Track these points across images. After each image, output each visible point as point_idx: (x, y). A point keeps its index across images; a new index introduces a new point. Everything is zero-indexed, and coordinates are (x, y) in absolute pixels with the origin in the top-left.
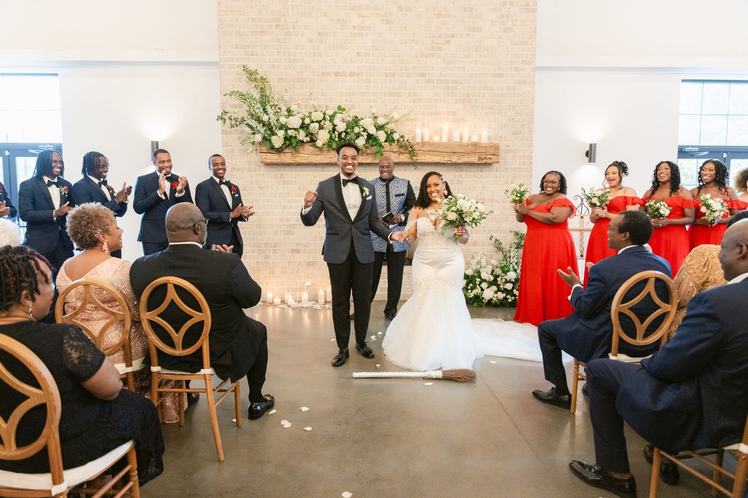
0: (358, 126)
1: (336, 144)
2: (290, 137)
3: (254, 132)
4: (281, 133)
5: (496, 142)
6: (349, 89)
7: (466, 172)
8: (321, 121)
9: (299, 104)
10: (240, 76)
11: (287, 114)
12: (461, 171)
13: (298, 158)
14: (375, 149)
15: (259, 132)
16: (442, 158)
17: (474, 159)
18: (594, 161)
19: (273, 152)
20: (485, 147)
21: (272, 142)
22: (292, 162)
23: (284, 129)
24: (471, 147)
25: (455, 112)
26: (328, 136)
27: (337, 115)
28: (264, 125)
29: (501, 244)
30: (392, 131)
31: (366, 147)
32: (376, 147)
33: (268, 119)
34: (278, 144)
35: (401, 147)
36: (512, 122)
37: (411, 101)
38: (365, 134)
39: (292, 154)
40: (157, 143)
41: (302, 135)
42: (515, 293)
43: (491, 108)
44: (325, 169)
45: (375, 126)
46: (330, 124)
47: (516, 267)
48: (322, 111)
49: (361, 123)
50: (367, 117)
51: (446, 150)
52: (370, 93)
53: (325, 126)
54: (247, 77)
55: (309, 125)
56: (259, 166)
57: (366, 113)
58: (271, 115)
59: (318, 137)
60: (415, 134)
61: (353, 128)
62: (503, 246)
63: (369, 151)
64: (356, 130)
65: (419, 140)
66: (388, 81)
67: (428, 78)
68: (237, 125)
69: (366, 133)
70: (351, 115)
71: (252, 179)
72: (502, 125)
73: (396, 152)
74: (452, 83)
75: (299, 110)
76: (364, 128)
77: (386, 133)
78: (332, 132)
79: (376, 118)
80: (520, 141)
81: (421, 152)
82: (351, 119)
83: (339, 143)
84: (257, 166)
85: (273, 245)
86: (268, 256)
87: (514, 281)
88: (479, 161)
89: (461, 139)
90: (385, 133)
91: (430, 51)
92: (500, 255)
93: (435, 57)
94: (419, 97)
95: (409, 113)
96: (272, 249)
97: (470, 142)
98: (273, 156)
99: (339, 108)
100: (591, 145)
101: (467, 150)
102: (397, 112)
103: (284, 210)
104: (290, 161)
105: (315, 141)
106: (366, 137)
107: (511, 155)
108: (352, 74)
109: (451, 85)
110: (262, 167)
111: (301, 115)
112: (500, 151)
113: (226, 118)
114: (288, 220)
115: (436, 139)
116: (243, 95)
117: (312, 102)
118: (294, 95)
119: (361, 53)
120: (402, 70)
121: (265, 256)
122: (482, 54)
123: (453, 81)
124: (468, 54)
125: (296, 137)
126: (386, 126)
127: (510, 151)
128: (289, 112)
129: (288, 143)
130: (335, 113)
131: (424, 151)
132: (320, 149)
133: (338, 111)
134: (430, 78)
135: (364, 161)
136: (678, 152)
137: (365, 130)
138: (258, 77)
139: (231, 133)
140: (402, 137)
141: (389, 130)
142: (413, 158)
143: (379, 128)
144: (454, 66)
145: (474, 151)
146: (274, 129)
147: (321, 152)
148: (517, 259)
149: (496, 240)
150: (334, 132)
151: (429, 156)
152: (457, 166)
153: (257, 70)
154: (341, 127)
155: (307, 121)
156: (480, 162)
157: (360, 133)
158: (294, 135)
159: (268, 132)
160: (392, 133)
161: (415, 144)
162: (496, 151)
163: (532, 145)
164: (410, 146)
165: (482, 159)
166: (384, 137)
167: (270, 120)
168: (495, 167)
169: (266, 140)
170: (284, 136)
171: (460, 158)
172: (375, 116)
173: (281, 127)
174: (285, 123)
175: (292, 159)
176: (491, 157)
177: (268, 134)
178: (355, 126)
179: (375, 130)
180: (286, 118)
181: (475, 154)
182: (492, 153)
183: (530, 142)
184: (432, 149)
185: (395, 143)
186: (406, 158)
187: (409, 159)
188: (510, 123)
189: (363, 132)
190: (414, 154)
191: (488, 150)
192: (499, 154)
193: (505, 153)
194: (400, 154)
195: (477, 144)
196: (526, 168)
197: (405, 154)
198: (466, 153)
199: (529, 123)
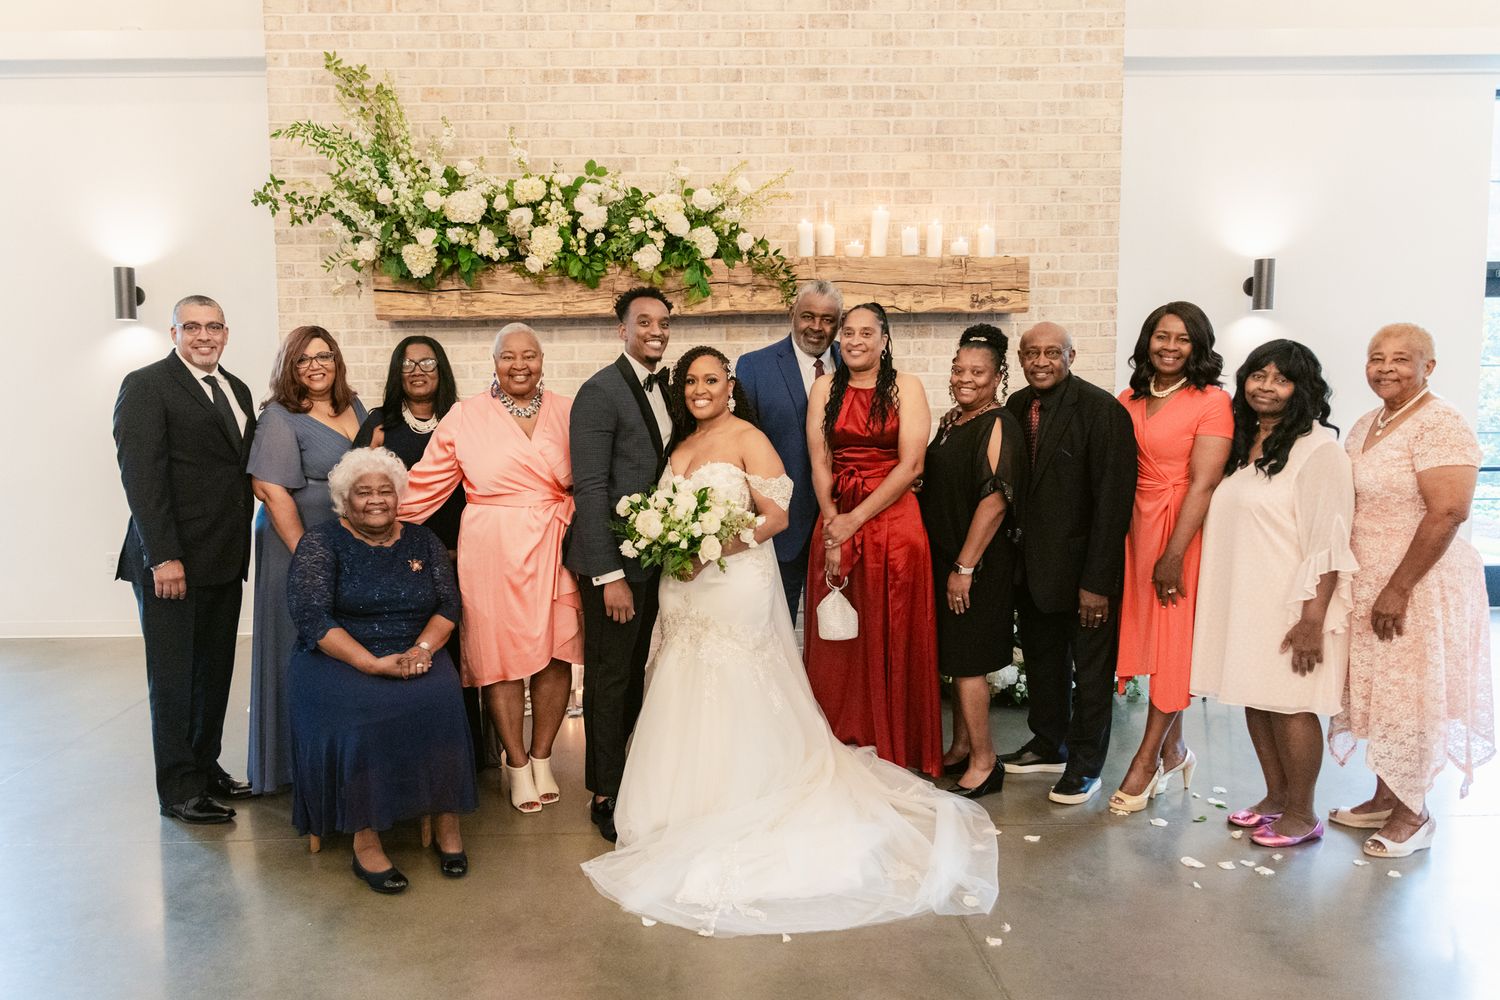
0: (639, 216)
1: (580, 265)
2: (452, 245)
3: (359, 234)
4: (426, 236)
5: (1017, 255)
6: (617, 118)
7: (936, 336)
8: (540, 203)
9: (482, 159)
10: (319, 86)
11: (446, 185)
12: (922, 334)
13: (477, 304)
14: (687, 276)
15: (370, 235)
17: (959, 301)
19: (409, 288)
20: (990, 269)
21: (406, 261)
22: (463, 315)
23: (437, 225)
24: (948, 270)
25: (905, 176)
26: (558, 243)
27: (585, 186)
28: (380, 216)
30: (734, 228)
31: (663, 273)
32: (688, 271)
33: (392, 196)
34: (419, 268)
35: (757, 271)
36: (1062, 200)
37: (786, 147)
38: (659, 236)
39: (462, 294)
40: (130, 272)
41: (487, 243)
43: (1004, 164)
44: (556, 334)
45: (687, 215)
46: (563, 209)
48: (542, 178)
49: (649, 206)
50: (667, 190)
51: (884, 279)
52: (675, 125)
53: (549, 217)
54: (338, 86)
55: (506, 212)
56: (376, 327)
57: (663, 181)
58: (403, 190)
59: (531, 248)
60: (798, 237)
61: (627, 221)
63: (671, 283)
64: (636, 225)
65: (807, 251)
66: (722, 93)
67: (829, 83)
68: (310, 218)
69: (661, 233)
70: (622, 187)
71: (359, 364)
72: (1033, 210)
73: (744, 285)
74: (897, 97)
75: (480, 175)
76: (656, 219)
77: (717, 233)
78: (567, 233)
79: (689, 192)
80: (1082, 251)
82: (620, 197)
83: (587, 262)
84: (371, 327)
88: (973, 306)
89: (923, 247)
90: (714, 234)
91: (837, 9)
93: (850, 25)
94: (807, 136)
95: (780, 180)
97: (947, 256)
98: (411, 300)
99: (591, 166)
100: (1261, 263)
101: (941, 278)
102: (749, 177)
104: (456, 314)
105: (522, 258)
106: (663, 244)
107: (1058, 289)
108: (624, 76)
109: (892, 101)
110: (385, 331)
111: (485, 188)
112: (1030, 280)
113: (280, 196)
115: (855, 248)
116: (325, 136)
117: (515, 153)
118: (469, 136)
119: (646, 17)
120: (760, 63)
122: (978, 15)
123: (898, 89)
124: (940, 17)
125: (469, 247)
126: (717, 215)
127: (1054, 280)
128: (454, 181)
129: (447, 263)
130: (579, 181)
132: (539, 279)
133: (587, 177)
134: (838, 84)
137: (659, 226)
138: (370, 86)
139: (300, 241)
140: (762, 243)
141: (727, 226)
143: (697, 219)
144: (902, 48)
145: (959, 279)
146: (409, 225)
147: (540, 288)
150: (574, 233)
152: (911, 323)
153: (364, 67)
154: (594, 218)
155: (501, 203)
156: (976, 310)
157: (647, 235)
158: (465, 242)
159: (392, 232)
160: (734, 233)
161: (796, 261)
162: (1019, 280)
163: (1118, 261)
164: (784, 267)
165: (982, 302)
166: (711, 245)
167: (397, 201)
168: (1015, 323)
169: (389, 255)
170: (437, 245)
171: (921, 299)
172: (687, 186)
173: (427, 219)
174: (439, 208)
175: (461, 307)
176: (1005, 296)
177: (394, 239)
178: (632, 215)
179: (687, 225)
180: (442, 195)
181: (962, 287)
182: (1009, 285)
183: (1111, 254)
184: (844, 275)
185: (742, 261)
186: (773, 300)
187: (782, 302)
188: (1055, 202)
189: (654, 232)
191: (998, 275)
192: (1027, 287)
193: (1043, 283)
194: (757, 289)
195: (968, 259)
196: (1101, 324)
197: (771, 289)
198: (937, 286)
199: (1108, 202)
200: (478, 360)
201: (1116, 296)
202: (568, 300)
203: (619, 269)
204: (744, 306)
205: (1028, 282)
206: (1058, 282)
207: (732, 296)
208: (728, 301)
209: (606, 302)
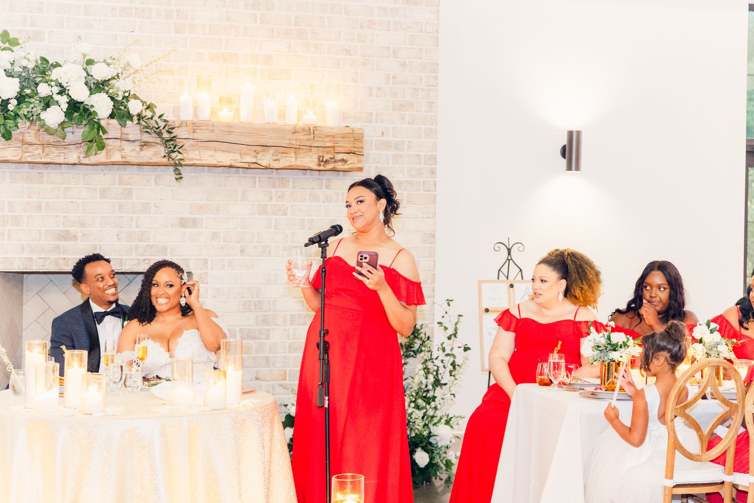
0: (47, 82)
5: (355, 126)
14: (87, 133)
16: (237, 157)
17: (310, 160)
18: (577, 169)
20: (333, 136)
24: (300, 136)
30: (127, 94)
31: (65, 128)
32: (87, 128)
35: (145, 130)
36: (393, 83)
37: (172, 30)
38: (63, 100)
45: (86, 83)
49: (55, 74)
50: (71, 60)
51: (247, 140)
57: (67, 53)
60: (180, 103)
61: (37, 84)
63: (71, 137)
64: (43, 90)
65: (187, 115)
69: (65, 97)
70: (32, 57)
72: (371, 89)
73: (134, 141)
76: (61, 85)
77: (112, 99)
79: (89, 63)
80: (409, 123)
81: (192, 142)
82: (31, 66)
89: (281, 116)
90: (109, 99)
94: (190, 22)
95: (166, 56)
97: (301, 124)
99: (6, 36)
100: (570, 134)
101: (294, 142)
102: (140, 53)
106: (67, 106)
107: (390, 153)
112: (365, 145)
115: (226, 115)
126: (111, 82)
127: (388, 146)
131: (197, 140)
135: (60, 160)
136: (747, 152)
137: (63, 91)
140: (149, 107)
141: (120, 93)
142: (173, 155)
143: (96, 87)
145: (308, 143)
151: (211, 153)
152: (274, 174)
154: (8, 87)
156: (322, 168)
157: (52, 97)
160: (126, 99)
161: (177, 124)
162: (355, 146)
163: (436, 133)
164: (167, 128)
165: (326, 162)
166: (107, 108)
171: (278, 157)
172: (88, 58)
176: (345, 158)
178: (40, 82)
179: (87, 92)
181: (311, 149)
182: (348, 149)
183: (432, 127)
184: (216, 136)
185: (132, 121)
186: (156, 154)
187: (165, 156)
188: (388, 84)
189: (59, 96)
190: (175, 147)
191: (340, 141)
192: (362, 152)
193: (378, 148)
194: (145, 145)
195: (315, 128)
196: (424, 182)
197: (155, 146)
198: (291, 148)
199: (428, 86)
201: (436, 161)
203: (28, 124)
204: (133, 158)
205: (362, 148)
206: (390, 147)
207: (123, 150)
208: (120, 153)
209: (17, 150)
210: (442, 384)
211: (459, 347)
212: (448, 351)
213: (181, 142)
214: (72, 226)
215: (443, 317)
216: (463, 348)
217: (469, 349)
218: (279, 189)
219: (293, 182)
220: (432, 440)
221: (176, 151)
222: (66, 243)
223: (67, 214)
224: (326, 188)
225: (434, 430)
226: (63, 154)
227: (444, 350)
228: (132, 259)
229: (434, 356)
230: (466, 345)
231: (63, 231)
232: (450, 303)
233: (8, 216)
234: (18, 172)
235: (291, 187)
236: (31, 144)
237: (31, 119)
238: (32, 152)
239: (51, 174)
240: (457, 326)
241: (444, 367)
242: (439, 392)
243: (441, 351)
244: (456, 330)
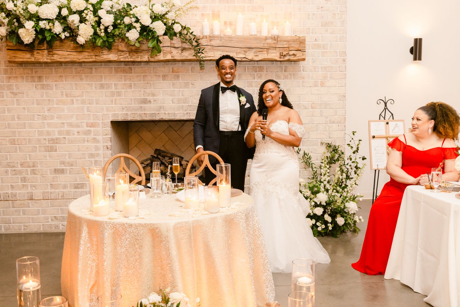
0: (129, 16)
1: (102, 41)
2: (42, 29)
4: (29, 25)
5: (300, 35)
8: (83, 12)
11: (40, 1)
13: (55, 56)
14: (151, 44)
15: (4, 24)
16: (235, 55)
17: (274, 55)
18: (420, 59)
19: (23, 48)
20: (288, 41)
21: (20, 36)
24: (269, 41)
27: (104, 2)
28: (8, 15)
29: (310, 158)
30: (173, 22)
31: (140, 42)
32: (151, 41)
33: (14, 6)
34: (27, 39)
35: (183, 41)
36: (321, 11)
38: (138, 25)
39: (49, 51)
41: (58, 28)
42: (326, 219)
45: (151, 17)
47: (328, 186)
49: (134, 12)
50: (143, 4)
51: (240, 45)
53: (87, 18)
56: (10, 66)
58: (19, 3)
61: (123, 17)
62: (313, 160)
63: (144, 47)
64: (127, 20)
65: (207, 33)
69: (139, 24)
70: (120, 3)
72: (309, 15)
73: (178, 48)
76: (137, 18)
77: (165, 24)
78: (96, 26)
79: (152, 6)
80: (331, 34)
81: (209, 47)
82: (120, 8)
83: (105, 39)
84: (7, 66)
85: (31, 164)
86: (25, 177)
87: (325, 204)
88: (280, 58)
89: (259, 31)
90: (163, 25)
92: (308, 173)
95: (195, 0)
96: (29, 169)
97: (270, 35)
98: (24, 54)
100: (416, 40)
101: (266, 45)
103: (44, 121)
104: (45, 60)
106: (140, 29)
107: (320, 51)
110: (14, 68)
111: (58, 3)
112: (307, 46)
114: (48, 133)
115: (229, 32)
121: (21, 178)
125: (50, 30)
126: (166, 16)
129: (40, 37)
130: (101, 0)
131: (212, 46)
135: (139, 60)
137: (137, 21)
140: (186, 28)
141: (170, 21)
142: (199, 55)
143: (155, 18)
145: (274, 46)
146: (21, 19)
147: (84, 49)
148: (328, 176)
149: (305, 154)
150: (99, 26)
151: (220, 53)
154: (108, 20)
155: (65, 12)
156: (282, 59)
157: (132, 25)
158: (48, 27)
159: (14, 23)
160: (173, 24)
161: (201, 37)
162: (301, 46)
163: (346, 38)
164: (195, 39)
165: (285, 56)
166: (162, 29)
167: (15, 9)
168: (301, 65)
169: (13, 34)
170: (34, 29)
171: (257, 54)
172: (152, 3)
173: (30, 16)
174: (35, 12)
175: (48, 57)
176: (295, 53)
177: (15, 26)
178: (125, 16)
179: (150, 21)
180: (37, 6)
181: (276, 49)
182: (296, 48)
183: (343, 35)
184: (223, 43)
185: (176, 37)
186: (190, 54)
187: (194, 55)
188: (318, 12)
189: (136, 23)
190: (199, 50)
191: (292, 44)
192: (305, 50)
193: (313, 48)
194: (184, 50)
195: (278, 37)
196: (339, 66)
197: (189, 50)
198: (265, 48)
199: (342, 12)
200: (58, 82)
201: (346, 54)
202: (97, 54)
203: (120, 40)
204: (178, 57)
205: (305, 47)
206: (320, 47)
207: (172, 53)
208: (170, 55)
209: (115, 55)
210: (350, 178)
211: (360, 158)
212: (353, 160)
213: (203, 47)
214: (148, 96)
215: (350, 141)
216: (362, 158)
217: (366, 159)
218: (259, 73)
219: (267, 69)
220: (345, 210)
221: (200, 52)
222: (146, 105)
223: (145, 90)
224: (285, 71)
225: (347, 204)
226: (140, 56)
227: (351, 159)
228: (180, 113)
229: (346, 163)
230: (364, 156)
231: (143, 99)
232: (355, 133)
233: (114, 91)
234: (119, 68)
235: (265, 71)
236: (123, 51)
237: (122, 37)
238: (123, 56)
239: (136, 68)
240: (359, 146)
241: (351, 168)
242: (349, 183)
243: (349, 160)
244: (358, 148)
